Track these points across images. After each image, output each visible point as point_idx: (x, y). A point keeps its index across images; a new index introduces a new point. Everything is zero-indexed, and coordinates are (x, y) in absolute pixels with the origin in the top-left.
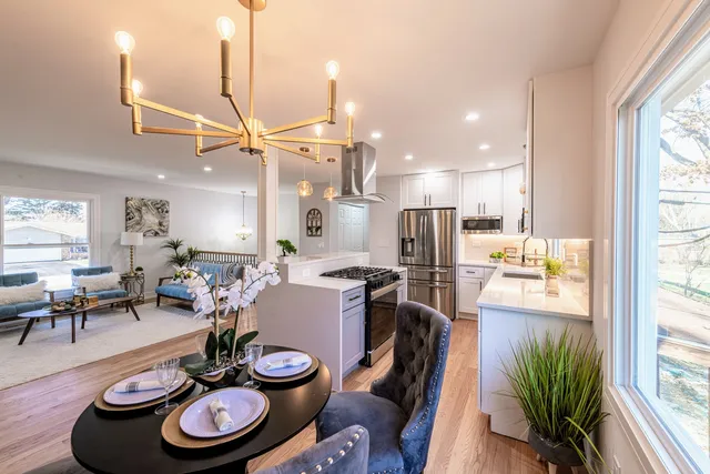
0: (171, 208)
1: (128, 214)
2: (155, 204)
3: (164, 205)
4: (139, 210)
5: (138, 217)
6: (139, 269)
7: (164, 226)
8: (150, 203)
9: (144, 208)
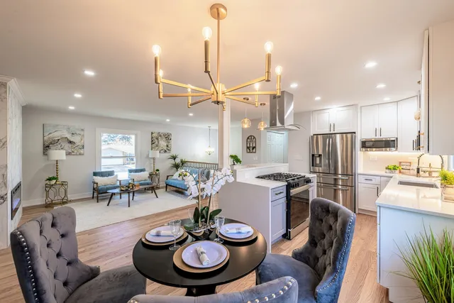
0: (172, 137)
1: (152, 141)
2: (165, 135)
3: (169, 135)
4: (157, 139)
5: (157, 143)
6: (158, 170)
7: (169, 147)
8: (162, 135)
9: (159, 137)
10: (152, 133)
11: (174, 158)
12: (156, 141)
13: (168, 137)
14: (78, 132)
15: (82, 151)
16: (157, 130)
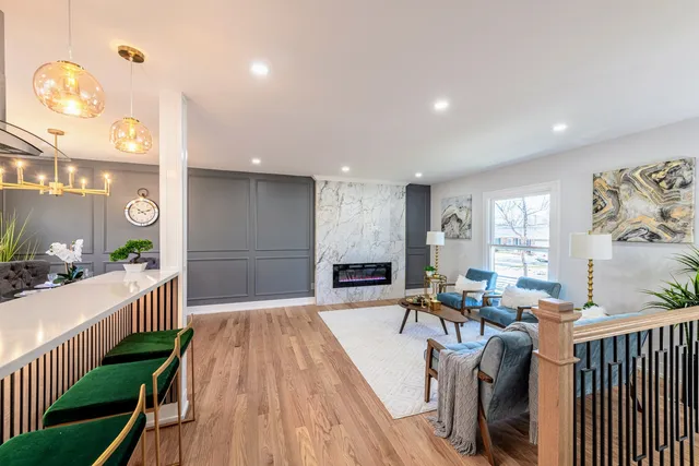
3: (674, 170)
4: (614, 193)
5: (610, 207)
7: (675, 220)
8: (637, 174)
9: (623, 187)
10: (595, 178)
12: (609, 201)
13: (667, 179)
14: (465, 204)
15: (468, 233)
16: (610, 163)
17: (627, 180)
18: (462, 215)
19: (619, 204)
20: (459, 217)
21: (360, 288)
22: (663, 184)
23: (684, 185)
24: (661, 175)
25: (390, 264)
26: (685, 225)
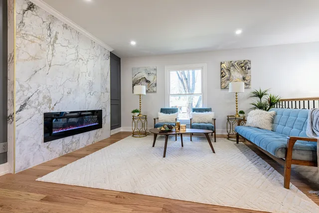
0: (252, 66)
1: (222, 73)
2: (239, 64)
3: (246, 63)
4: (229, 70)
5: (227, 75)
6: (242, 112)
7: (247, 80)
8: (236, 64)
9: (232, 68)
10: (221, 63)
11: (260, 95)
12: (227, 73)
13: (244, 66)
14: (152, 72)
15: (155, 89)
16: (227, 59)
17: (233, 65)
18: (150, 78)
19: (230, 74)
20: (148, 79)
21: (77, 136)
22: (243, 68)
23: (249, 69)
24: (243, 65)
25: (101, 111)
26: (249, 82)
